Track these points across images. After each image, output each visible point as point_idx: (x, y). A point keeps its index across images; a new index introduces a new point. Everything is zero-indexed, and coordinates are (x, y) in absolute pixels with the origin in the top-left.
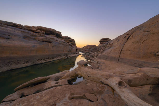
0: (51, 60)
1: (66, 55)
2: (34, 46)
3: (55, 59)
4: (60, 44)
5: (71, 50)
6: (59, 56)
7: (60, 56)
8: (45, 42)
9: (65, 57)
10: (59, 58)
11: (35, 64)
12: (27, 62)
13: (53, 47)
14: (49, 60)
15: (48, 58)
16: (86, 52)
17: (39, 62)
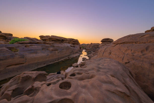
0: (57, 61)
1: (69, 56)
2: (48, 55)
3: (60, 60)
4: (64, 49)
5: (73, 51)
6: (62, 58)
7: (64, 58)
8: (53, 51)
9: (67, 57)
10: (62, 59)
11: (48, 64)
12: (44, 64)
13: (58, 53)
14: (56, 62)
15: (55, 60)
16: (88, 50)
17: (50, 63)
